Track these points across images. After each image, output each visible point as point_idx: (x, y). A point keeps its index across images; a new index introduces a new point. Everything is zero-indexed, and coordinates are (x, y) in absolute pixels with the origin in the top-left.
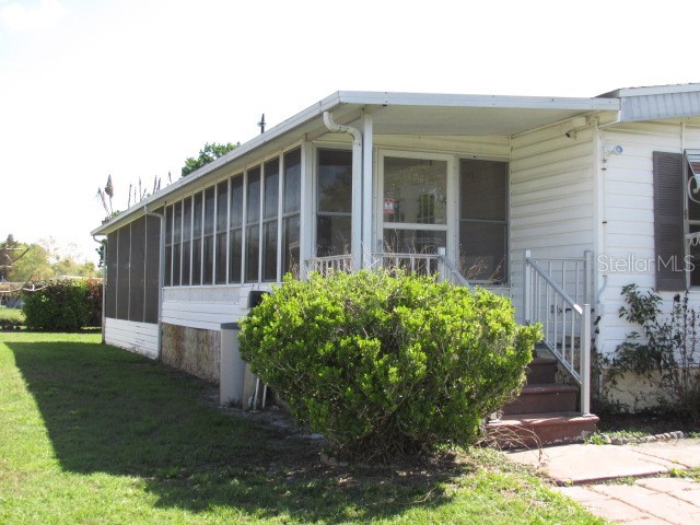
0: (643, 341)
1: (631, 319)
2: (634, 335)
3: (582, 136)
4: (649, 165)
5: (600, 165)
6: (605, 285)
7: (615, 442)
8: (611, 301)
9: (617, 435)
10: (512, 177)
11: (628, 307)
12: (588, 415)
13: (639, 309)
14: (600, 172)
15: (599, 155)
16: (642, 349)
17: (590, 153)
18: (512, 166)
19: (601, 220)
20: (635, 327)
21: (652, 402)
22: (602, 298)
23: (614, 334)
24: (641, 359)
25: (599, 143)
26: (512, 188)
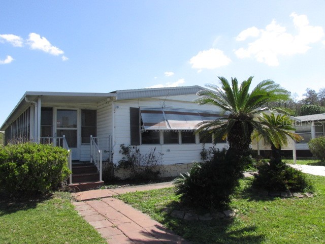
0: (127, 159)
1: (123, 154)
2: (124, 158)
3: (110, 103)
4: (129, 111)
5: (113, 111)
6: (115, 145)
7: (108, 188)
8: (117, 149)
9: (109, 186)
10: (97, 114)
11: (122, 150)
12: (101, 181)
13: (125, 150)
14: (113, 113)
15: (113, 109)
16: (126, 162)
17: (111, 108)
18: (98, 111)
19: (114, 126)
20: (124, 156)
21: (128, 176)
22: (114, 148)
23: (117, 158)
24: (125, 164)
25: (113, 105)
26: (97, 117)
